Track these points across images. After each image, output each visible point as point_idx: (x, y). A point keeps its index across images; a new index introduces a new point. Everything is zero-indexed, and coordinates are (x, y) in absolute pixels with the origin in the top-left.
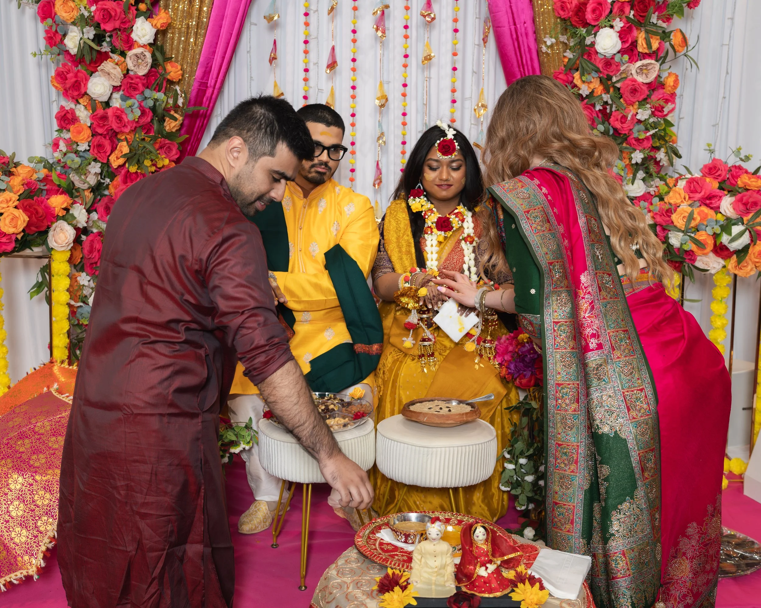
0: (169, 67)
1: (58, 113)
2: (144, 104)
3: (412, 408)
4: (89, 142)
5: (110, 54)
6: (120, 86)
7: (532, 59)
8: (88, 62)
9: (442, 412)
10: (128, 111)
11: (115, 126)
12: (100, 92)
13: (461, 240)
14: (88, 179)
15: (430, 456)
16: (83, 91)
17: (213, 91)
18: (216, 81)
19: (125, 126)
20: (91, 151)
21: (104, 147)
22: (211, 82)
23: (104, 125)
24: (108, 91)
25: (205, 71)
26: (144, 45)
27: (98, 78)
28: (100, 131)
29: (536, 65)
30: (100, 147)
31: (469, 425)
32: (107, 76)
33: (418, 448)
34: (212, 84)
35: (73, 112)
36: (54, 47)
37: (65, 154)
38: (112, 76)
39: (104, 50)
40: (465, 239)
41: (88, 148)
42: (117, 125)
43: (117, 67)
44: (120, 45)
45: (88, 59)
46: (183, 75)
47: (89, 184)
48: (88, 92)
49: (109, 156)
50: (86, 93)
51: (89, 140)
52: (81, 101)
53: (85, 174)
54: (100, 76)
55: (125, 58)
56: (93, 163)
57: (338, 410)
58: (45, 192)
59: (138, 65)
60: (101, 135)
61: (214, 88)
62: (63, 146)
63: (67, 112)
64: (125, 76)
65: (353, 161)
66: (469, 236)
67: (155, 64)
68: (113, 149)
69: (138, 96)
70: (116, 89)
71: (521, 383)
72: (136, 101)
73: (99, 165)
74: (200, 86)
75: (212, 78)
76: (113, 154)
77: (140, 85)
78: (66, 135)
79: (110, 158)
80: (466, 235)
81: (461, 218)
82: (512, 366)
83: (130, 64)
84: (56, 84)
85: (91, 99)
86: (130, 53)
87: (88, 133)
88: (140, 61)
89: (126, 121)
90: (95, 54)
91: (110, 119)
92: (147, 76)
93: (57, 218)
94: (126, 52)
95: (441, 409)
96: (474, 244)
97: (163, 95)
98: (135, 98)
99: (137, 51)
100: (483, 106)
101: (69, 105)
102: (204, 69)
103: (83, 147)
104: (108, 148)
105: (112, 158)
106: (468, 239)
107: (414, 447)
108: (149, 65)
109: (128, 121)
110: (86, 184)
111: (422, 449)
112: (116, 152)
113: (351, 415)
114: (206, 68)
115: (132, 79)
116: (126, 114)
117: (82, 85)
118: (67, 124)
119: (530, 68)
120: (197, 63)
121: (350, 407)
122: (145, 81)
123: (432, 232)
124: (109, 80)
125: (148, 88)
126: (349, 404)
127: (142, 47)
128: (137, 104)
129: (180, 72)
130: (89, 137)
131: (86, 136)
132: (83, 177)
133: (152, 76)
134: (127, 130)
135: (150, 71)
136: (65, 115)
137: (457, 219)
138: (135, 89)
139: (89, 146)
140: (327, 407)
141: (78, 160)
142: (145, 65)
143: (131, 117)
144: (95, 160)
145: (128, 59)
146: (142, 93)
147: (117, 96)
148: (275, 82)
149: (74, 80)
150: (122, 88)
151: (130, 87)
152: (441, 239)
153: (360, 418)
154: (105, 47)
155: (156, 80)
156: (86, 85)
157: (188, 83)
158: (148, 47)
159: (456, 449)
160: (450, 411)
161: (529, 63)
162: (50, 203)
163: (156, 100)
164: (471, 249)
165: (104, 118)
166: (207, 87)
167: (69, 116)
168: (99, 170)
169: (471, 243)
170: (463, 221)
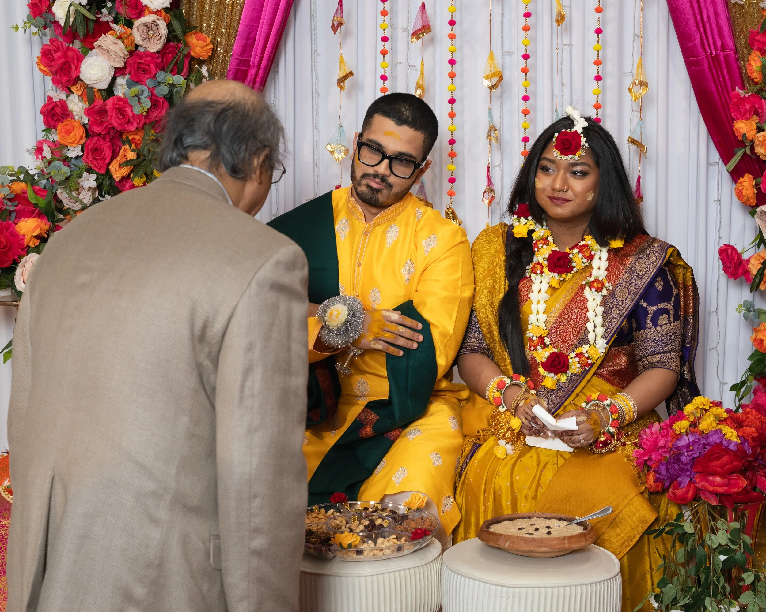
0: (192, 40)
1: (45, 106)
2: (156, 92)
3: (494, 528)
4: (82, 146)
5: (111, 25)
6: (125, 68)
7: (716, 14)
8: (82, 37)
9: (537, 535)
10: (133, 102)
11: (115, 123)
12: (96, 77)
13: (585, 285)
14: (81, 197)
15: (510, 600)
16: (74, 75)
17: (257, 72)
18: (261, 59)
19: (129, 122)
20: (84, 157)
21: (102, 151)
22: (254, 59)
23: (102, 122)
24: (107, 75)
25: (246, 44)
26: (158, 11)
27: (94, 57)
28: (96, 129)
29: (724, 22)
30: (96, 151)
31: (578, 556)
32: (107, 55)
33: (493, 587)
34: (256, 62)
35: (63, 104)
36: (38, 18)
37: (50, 163)
38: (112, 54)
39: (104, 19)
40: (591, 285)
41: (81, 154)
42: (118, 121)
43: (120, 42)
44: (124, 12)
45: (81, 32)
46: (214, 51)
47: (81, 202)
48: (81, 76)
49: (109, 163)
50: (78, 79)
51: (82, 142)
52: (74, 89)
53: (77, 190)
54: (97, 55)
55: (132, 29)
56: (85, 174)
57: (388, 527)
58: (14, 215)
59: (148, 38)
60: (99, 135)
61: (259, 67)
62: (47, 153)
63: (56, 105)
64: (131, 53)
65: (452, 167)
66: (596, 280)
67: (172, 36)
68: (115, 155)
69: (148, 81)
70: (118, 72)
71: (674, 494)
72: (146, 89)
73: (94, 176)
74: (238, 65)
75: (256, 55)
76: (114, 162)
77: (152, 66)
78: (54, 137)
79: (110, 167)
80: (592, 279)
81: (588, 254)
82: (663, 470)
83: (138, 38)
84: (43, 68)
85: (86, 87)
86: (138, 23)
87: (79, 132)
88: (151, 32)
89: (131, 115)
90: (91, 26)
91: (110, 114)
92: (161, 52)
93: (27, 250)
94: (133, 20)
95: (537, 529)
96: (605, 292)
97: (182, 79)
98: (145, 85)
99: (147, 18)
100: (642, 83)
101: (59, 95)
102: (243, 42)
103: (74, 152)
104: (108, 153)
105: (113, 167)
106: (597, 285)
107: (487, 586)
108: (164, 37)
109: (134, 115)
110: (78, 203)
111: (499, 588)
112: (118, 158)
113: (407, 534)
114: (248, 39)
115: (141, 58)
116: (131, 107)
117: (73, 67)
118: (56, 122)
119: (714, 26)
120: (236, 34)
121: (405, 522)
122: (159, 60)
123: (542, 272)
124: (109, 60)
125: (163, 69)
126: (404, 517)
127: (155, 13)
128: (147, 92)
129: (210, 46)
130: (81, 138)
131: (78, 137)
132: (74, 194)
133: (169, 53)
134: (132, 128)
135: (165, 46)
136: (53, 109)
137: (581, 255)
138: (146, 72)
139: (82, 150)
140: (372, 522)
141: (66, 170)
142: (158, 37)
143: (137, 110)
144: (90, 171)
145: (135, 30)
146: (154, 77)
147: (121, 81)
148: (341, 56)
149: (63, 60)
150: (127, 70)
151: (138, 68)
152: (555, 284)
153: (421, 537)
154: (106, 16)
155: (173, 57)
156: (78, 67)
157: (224, 61)
158: (163, 13)
159: (550, 590)
160: (549, 533)
161: (713, 19)
162: (18, 230)
163: (172, 86)
164: (599, 299)
165: (103, 112)
166: (249, 66)
167: (58, 110)
168: (94, 184)
169: (599, 290)
170: (591, 258)
